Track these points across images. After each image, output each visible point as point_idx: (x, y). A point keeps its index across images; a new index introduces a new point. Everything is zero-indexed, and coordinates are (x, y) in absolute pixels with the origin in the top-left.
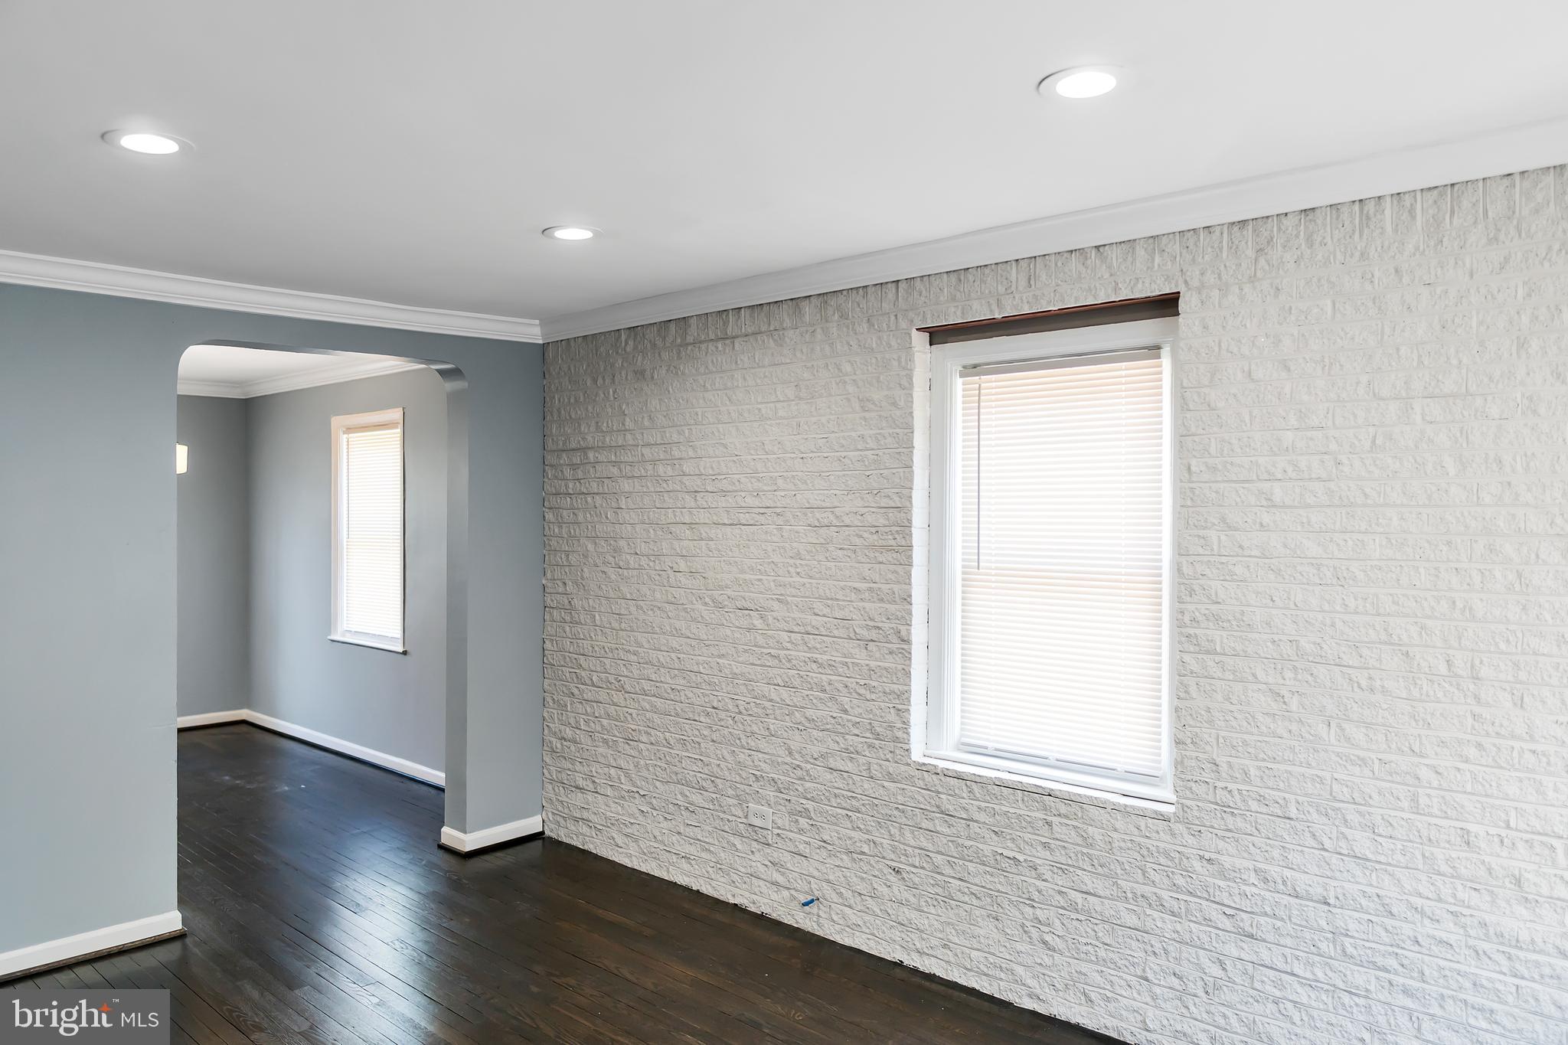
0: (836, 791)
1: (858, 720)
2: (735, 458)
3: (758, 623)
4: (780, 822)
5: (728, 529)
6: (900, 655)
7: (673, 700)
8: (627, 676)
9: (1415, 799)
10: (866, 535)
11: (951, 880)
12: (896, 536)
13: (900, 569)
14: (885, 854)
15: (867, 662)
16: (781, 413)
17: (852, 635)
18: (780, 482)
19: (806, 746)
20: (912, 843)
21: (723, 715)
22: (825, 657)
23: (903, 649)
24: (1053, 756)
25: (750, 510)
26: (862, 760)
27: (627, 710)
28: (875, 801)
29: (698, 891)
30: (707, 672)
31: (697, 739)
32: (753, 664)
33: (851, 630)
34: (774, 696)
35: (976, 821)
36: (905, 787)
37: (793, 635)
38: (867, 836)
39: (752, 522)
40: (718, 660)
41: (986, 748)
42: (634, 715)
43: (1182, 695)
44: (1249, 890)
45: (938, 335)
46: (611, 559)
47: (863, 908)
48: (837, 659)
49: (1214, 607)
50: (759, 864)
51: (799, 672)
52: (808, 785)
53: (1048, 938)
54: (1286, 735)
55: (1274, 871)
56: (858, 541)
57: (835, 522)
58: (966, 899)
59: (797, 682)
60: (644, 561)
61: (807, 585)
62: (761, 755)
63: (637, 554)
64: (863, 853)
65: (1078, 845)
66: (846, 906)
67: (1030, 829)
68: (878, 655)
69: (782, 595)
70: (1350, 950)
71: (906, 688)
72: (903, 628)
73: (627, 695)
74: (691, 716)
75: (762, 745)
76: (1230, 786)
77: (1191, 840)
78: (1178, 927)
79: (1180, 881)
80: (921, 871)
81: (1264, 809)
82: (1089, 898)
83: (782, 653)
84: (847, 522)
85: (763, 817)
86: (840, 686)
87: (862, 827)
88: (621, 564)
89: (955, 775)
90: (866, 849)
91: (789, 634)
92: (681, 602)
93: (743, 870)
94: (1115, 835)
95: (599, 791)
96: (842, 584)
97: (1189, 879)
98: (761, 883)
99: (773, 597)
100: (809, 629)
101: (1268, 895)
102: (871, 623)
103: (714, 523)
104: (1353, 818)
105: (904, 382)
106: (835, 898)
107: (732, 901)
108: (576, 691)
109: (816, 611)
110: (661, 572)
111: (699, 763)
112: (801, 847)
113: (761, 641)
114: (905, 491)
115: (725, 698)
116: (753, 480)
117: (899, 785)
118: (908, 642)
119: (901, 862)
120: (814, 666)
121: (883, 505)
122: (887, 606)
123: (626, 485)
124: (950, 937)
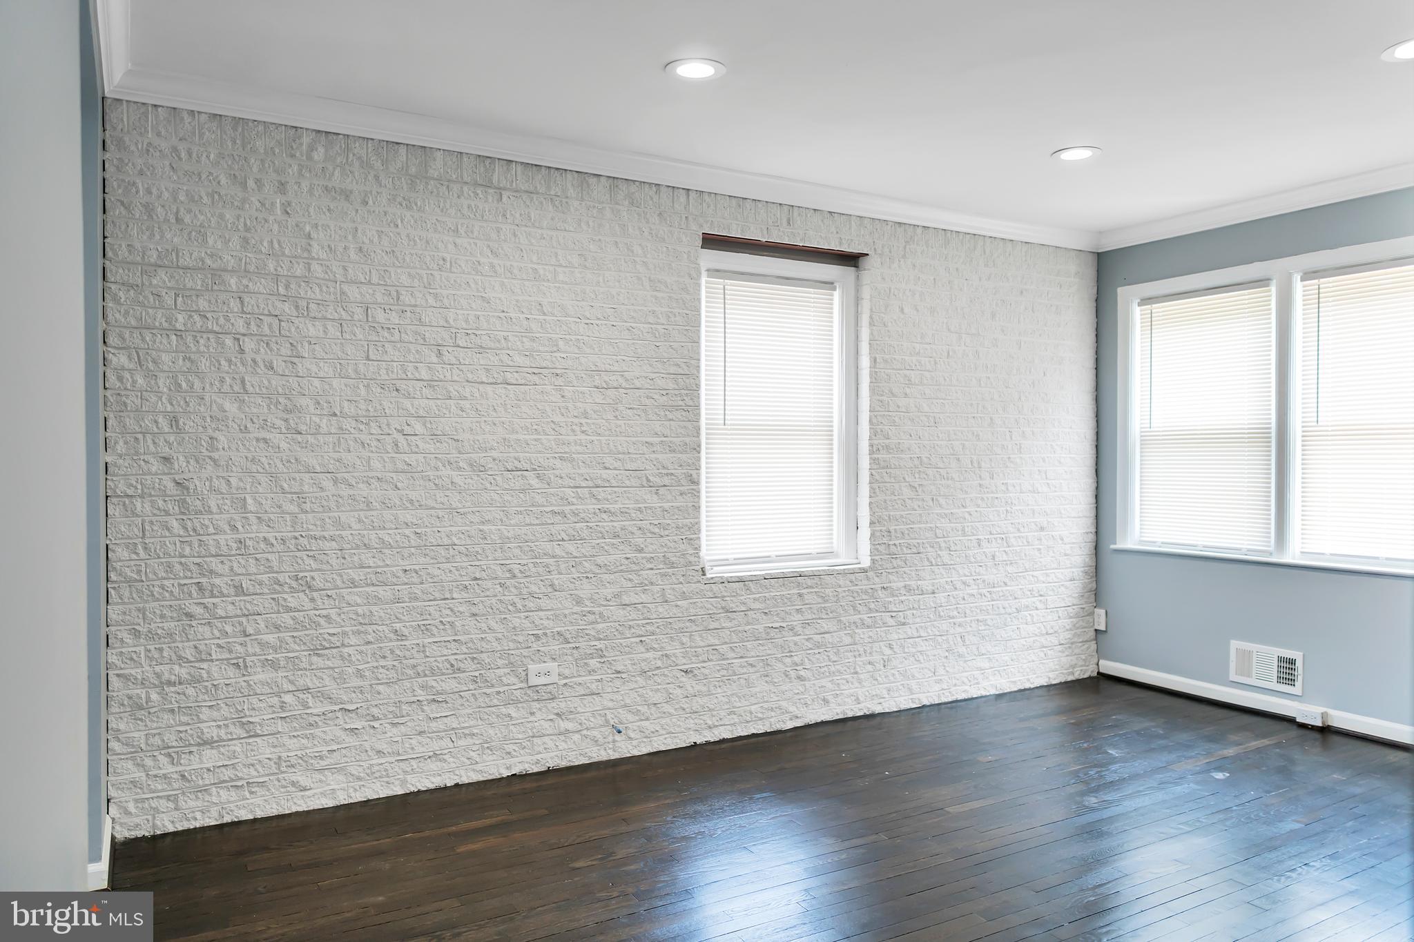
0: (630, 623)
1: (653, 555)
2: (502, 315)
3: (534, 482)
4: (567, 672)
5: (489, 389)
6: (689, 495)
7: (406, 584)
8: (316, 570)
9: (963, 530)
10: (656, 397)
11: (733, 661)
12: (685, 398)
13: (689, 425)
14: (678, 662)
15: (660, 505)
16: (561, 277)
17: (645, 483)
18: (561, 343)
19: (598, 591)
20: (702, 644)
21: (489, 584)
22: (616, 506)
23: (693, 489)
24: (773, 554)
25: (518, 369)
26: (656, 589)
27: (317, 613)
28: (669, 620)
29: (457, 785)
30: (464, 542)
31: (448, 619)
32: (531, 525)
33: (644, 479)
34: (558, 551)
35: (753, 610)
36: (695, 601)
37: (579, 490)
38: (661, 653)
39: (523, 382)
40: (481, 527)
42: (334, 617)
43: (872, 495)
44: (903, 598)
46: (279, 423)
47: (659, 715)
48: (630, 506)
49: (887, 441)
50: (542, 722)
51: (588, 524)
52: (600, 626)
53: (802, 673)
54: (917, 508)
55: (913, 584)
56: (648, 402)
57: (624, 385)
58: (745, 670)
59: (585, 533)
60: (349, 424)
61: (596, 442)
62: (541, 614)
63: (335, 415)
64: (658, 668)
65: (819, 603)
66: (642, 720)
67: (789, 604)
68: (669, 497)
69: (565, 453)
70: (942, 614)
71: (696, 520)
72: (694, 473)
73: (315, 594)
74: (437, 595)
75: (544, 603)
76: (897, 542)
77: (877, 580)
78: (871, 634)
79: (872, 606)
80: (709, 663)
81: (909, 551)
82: (825, 635)
83: (567, 509)
84: (638, 384)
85: (548, 674)
86: (635, 530)
87: (656, 646)
88: (303, 428)
89: (737, 580)
90: (659, 663)
91: (574, 490)
92: (419, 469)
93: (520, 736)
94: (839, 590)
95: (259, 732)
96: (634, 439)
97: (876, 603)
98: (546, 739)
99: (556, 455)
100: (599, 482)
101: (910, 598)
102: (663, 471)
103: (468, 381)
104: (943, 545)
105: (694, 275)
106: (630, 717)
107: (506, 773)
108: (198, 610)
109: (607, 465)
110: (383, 437)
111: (453, 645)
112: (593, 687)
113: (539, 499)
114: (693, 362)
115: (492, 566)
116: (524, 339)
117: (691, 601)
118: (697, 483)
119: (693, 663)
120: (604, 516)
121: (672, 372)
122: (680, 455)
123: (311, 329)
124: (735, 704)
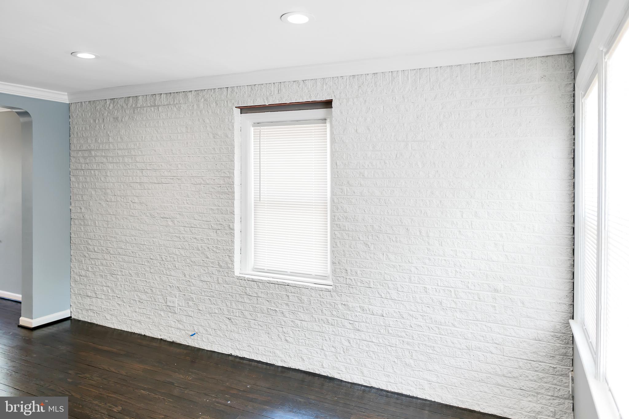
0: (204, 289)
1: (213, 261)
2: (160, 156)
3: (170, 223)
4: (181, 304)
5: (157, 185)
6: (230, 235)
7: (132, 257)
8: (111, 247)
9: (410, 279)
10: (215, 188)
11: (251, 321)
12: (228, 188)
13: (230, 201)
14: (225, 313)
15: (217, 238)
16: (179, 138)
17: (210, 227)
18: (179, 166)
19: (191, 272)
20: (235, 307)
21: (155, 262)
22: (199, 237)
23: (231, 232)
25: (166, 177)
26: (215, 277)
27: (111, 262)
28: (220, 292)
29: (145, 335)
30: (148, 244)
31: (144, 272)
32: (168, 240)
33: (210, 225)
34: (178, 253)
35: (261, 297)
36: (232, 286)
37: (186, 228)
38: (217, 306)
39: (167, 182)
40: (153, 239)
41: (264, 269)
42: (115, 264)
43: (335, 246)
44: (357, 314)
45: (244, 110)
46: (103, 198)
47: (216, 335)
48: (204, 237)
49: (345, 214)
50: (172, 322)
51: (189, 243)
52: (193, 288)
53: (288, 338)
54: (369, 258)
55: (366, 307)
56: (212, 190)
57: (203, 182)
58: (257, 327)
59: (187, 247)
60: (119, 198)
61: (191, 208)
62: (172, 277)
63: (115, 195)
64: (215, 313)
65: (298, 303)
66: (208, 334)
67: (281, 299)
68: (221, 235)
69: (180, 212)
70: (390, 331)
71: (232, 248)
72: (231, 224)
73: (111, 256)
74: (141, 263)
75: (173, 273)
76: (352, 278)
77: (338, 298)
78: (334, 329)
79: (334, 313)
80: (239, 318)
81: (362, 285)
82: (303, 322)
83: (181, 236)
84: (208, 182)
85: (173, 302)
86: (206, 248)
87: (215, 303)
88: (108, 200)
89: (252, 280)
90: (217, 312)
91: (184, 228)
92: (136, 216)
93: (164, 324)
94: (311, 298)
95: (98, 297)
96: (206, 207)
97: (337, 312)
98: (173, 329)
99: (177, 213)
100: (193, 225)
101: (364, 315)
102: (218, 223)
103: (151, 183)
104: (391, 286)
105: (231, 128)
106: (204, 332)
107: (160, 337)
108: (87, 255)
109: (195, 218)
110: (127, 203)
111: (145, 282)
112: (190, 313)
113: (172, 230)
114: (231, 171)
115: (156, 255)
116: (168, 165)
117: (230, 286)
118: (233, 230)
119: (231, 315)
120: (195, 240)
121: (222, 176)
122: (225, 216)
123: (110, 167)
124: (251, 342)
